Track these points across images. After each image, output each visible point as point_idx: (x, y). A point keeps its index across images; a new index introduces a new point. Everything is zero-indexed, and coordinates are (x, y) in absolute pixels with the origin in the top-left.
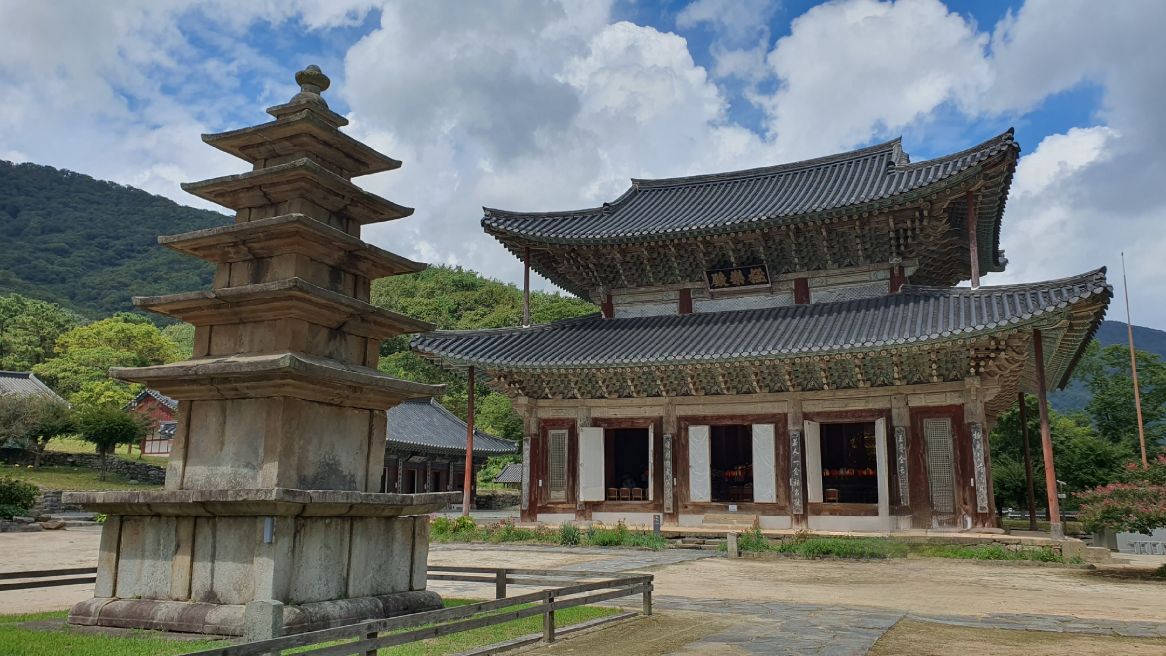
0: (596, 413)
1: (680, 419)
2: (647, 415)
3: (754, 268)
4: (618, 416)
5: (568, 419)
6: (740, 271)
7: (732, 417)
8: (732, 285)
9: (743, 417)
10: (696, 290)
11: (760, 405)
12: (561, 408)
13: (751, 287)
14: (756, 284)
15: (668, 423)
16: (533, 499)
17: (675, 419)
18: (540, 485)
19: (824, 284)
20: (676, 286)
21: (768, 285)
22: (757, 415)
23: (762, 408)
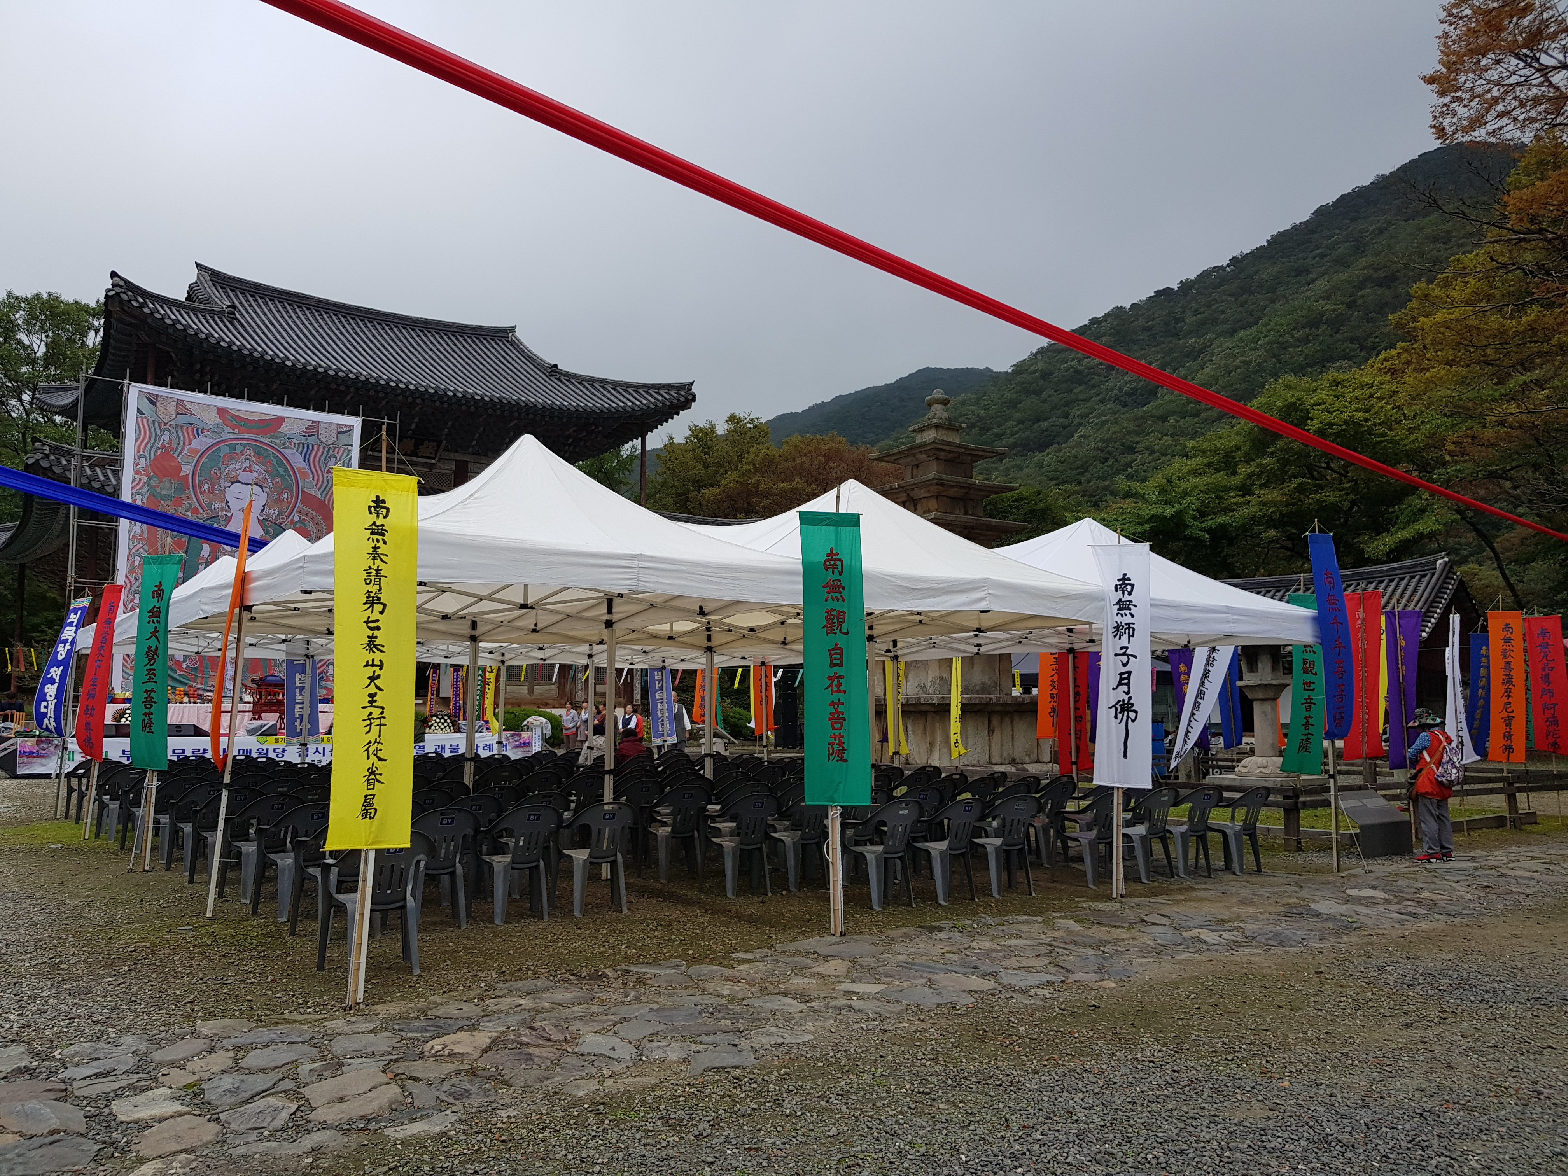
3: (429, 441)
13: (415, 459)
14: (422, 457)
21: (433, 461)
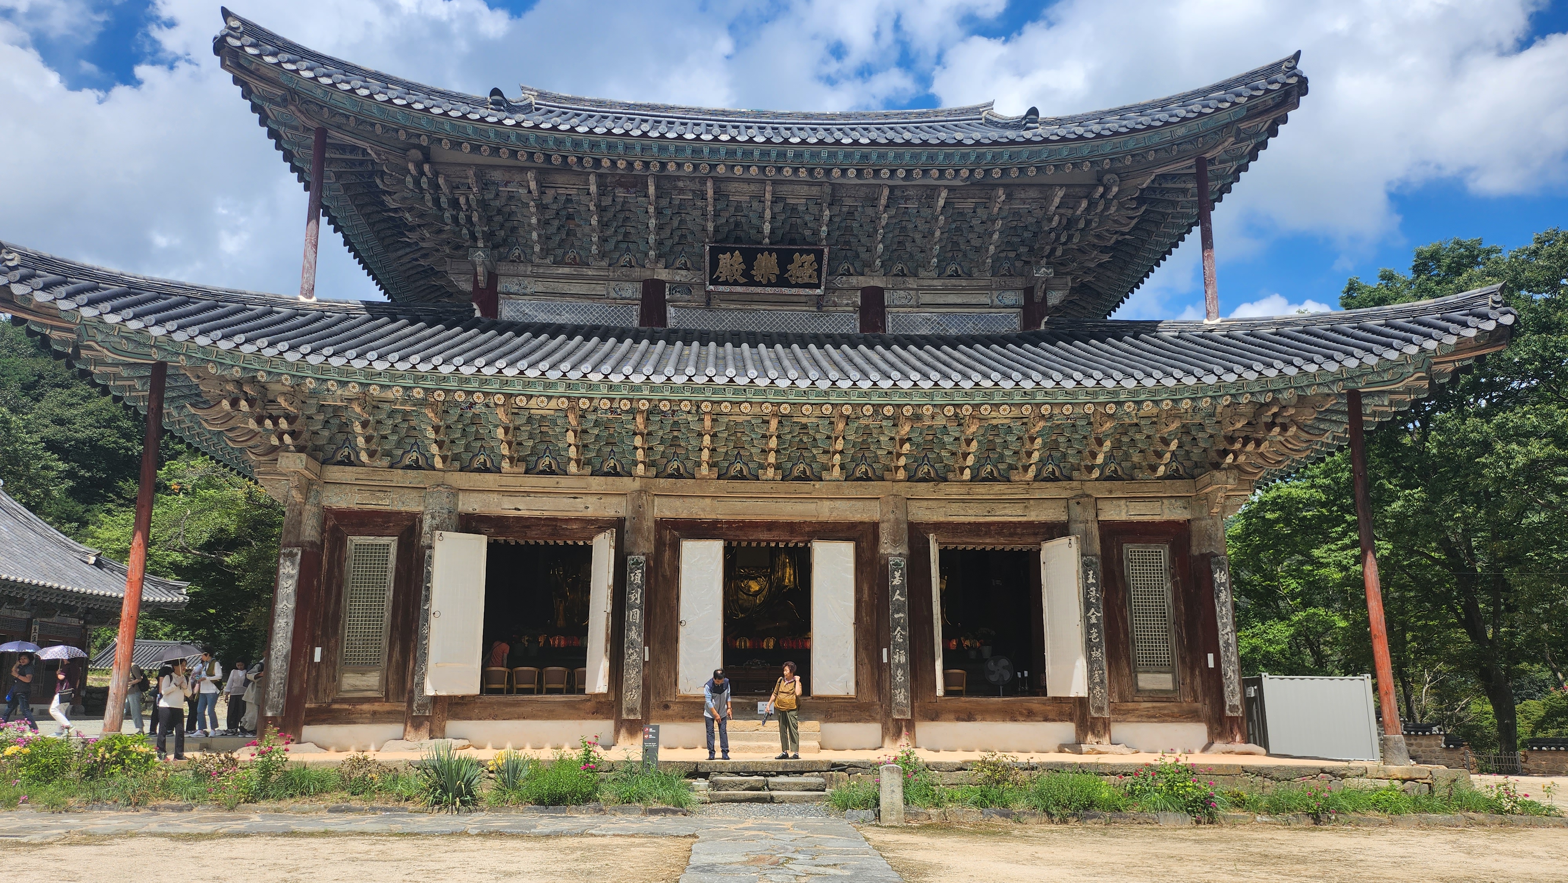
0: (470, 504)
1: (662, 524)
2: (590, 513)
3: (802, 252)
4: (524, 513)
5: (399, 513)
6: (774, 255)
7: (771, 526)
8: (752, 282)
9: (791, 527)
10: (676, 287)
11: (827, 503)
12: (383, 489)
13: (786, 291)
14: (797, 286)
15: (637, 530)
16: (296, 691)
17: (652, 524)
18: (317, 658)
19: (913, 302)
20: (637, 272)
21: (818, 292)
22: (820, 523)
23: (832, 510)
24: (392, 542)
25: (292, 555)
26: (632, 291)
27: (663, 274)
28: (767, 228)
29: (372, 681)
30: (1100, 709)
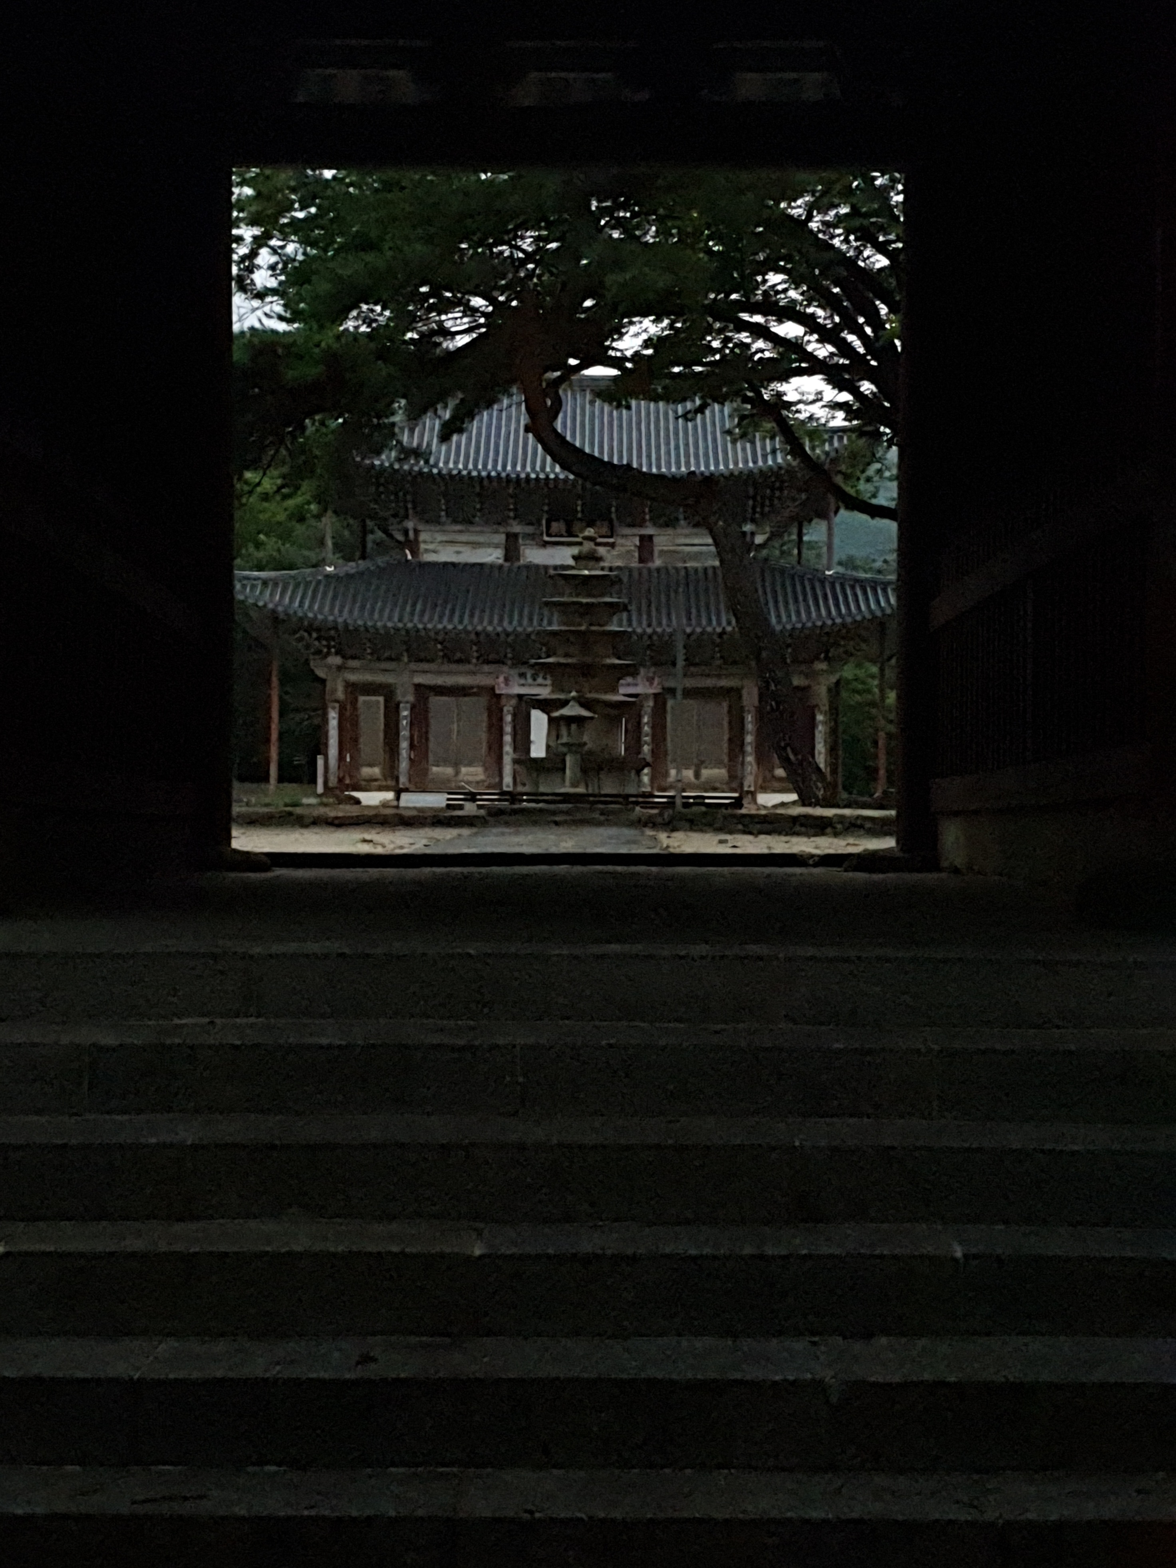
0: (420, 679)
5: (384, 684)
6: (584, 522)
8: (571, 535)
10: (528, 536)
12: (374, 671)
16: (342, 774)
18: (350, 759)
19: (671, 543)
20: (501, 528)
21: (611, 540)
24: (381, 699)
25: (334, 708)
26: (501, 538)
27: (517, 528)
28: (579, 508)
29: (376, 771)
30: (750, 786)
